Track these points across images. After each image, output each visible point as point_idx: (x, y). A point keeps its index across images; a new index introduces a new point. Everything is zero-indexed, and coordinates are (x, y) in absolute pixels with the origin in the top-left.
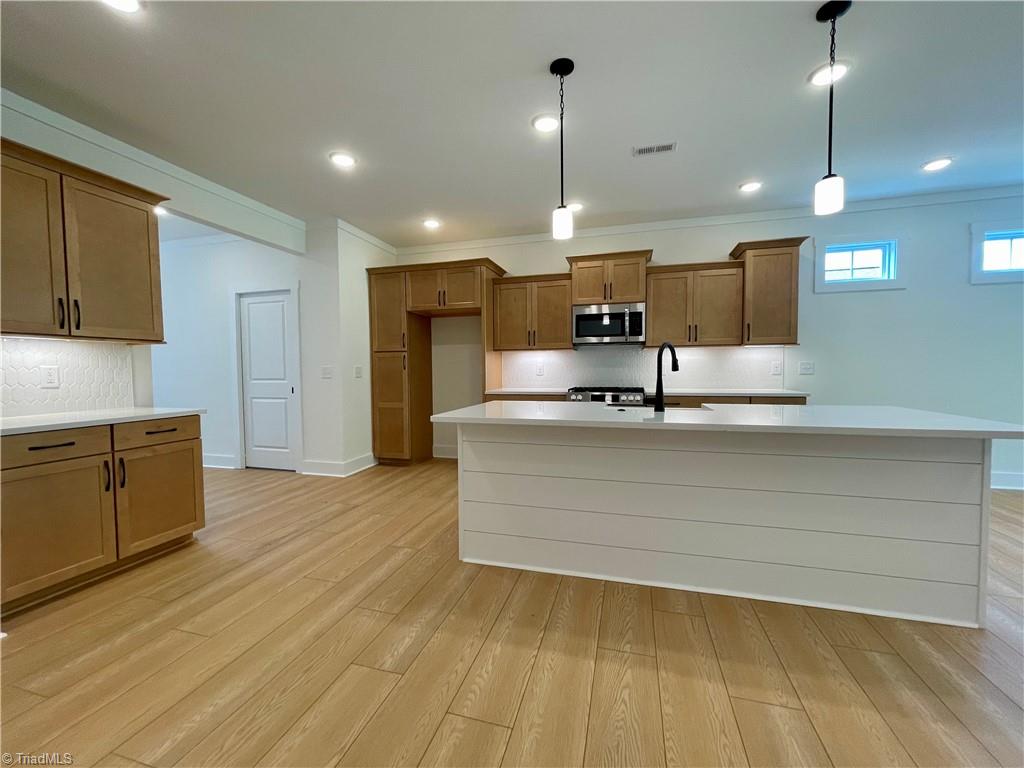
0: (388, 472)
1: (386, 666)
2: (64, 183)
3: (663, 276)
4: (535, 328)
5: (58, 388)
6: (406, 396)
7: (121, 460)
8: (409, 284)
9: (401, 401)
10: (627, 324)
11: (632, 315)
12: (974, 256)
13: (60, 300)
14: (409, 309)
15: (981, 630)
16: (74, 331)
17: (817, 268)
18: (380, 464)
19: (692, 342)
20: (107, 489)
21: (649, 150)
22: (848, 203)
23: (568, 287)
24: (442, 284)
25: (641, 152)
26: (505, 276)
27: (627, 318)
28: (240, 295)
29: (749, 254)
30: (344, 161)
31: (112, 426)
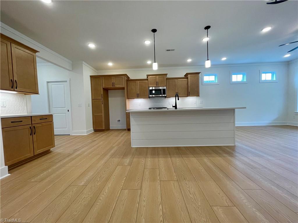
0: (99, 133)
1: (126, 164)
2: (11, 45)
3: (170, 80)
4: (139, 93)
5: (5, 107)
6: (103, 112)
7: (34, 127)
8: (103, 81)
9: (102, 113)
10: (162, 92)
12: (230, 78)
13: (11, 80)
14: (103, 87)
15: (235, 146)
16: (15, 89)
17: (202, 79)
18: (95, 131)
20: (31, 135)
21: (169, 50)
22: (211, 65)
23: (147, 83)
24: (113, 80)
25: (167, 50)
26: (129, 79)
27: (162, 90)
28: (48, 82)
29: (189, 75)
30: (92, 46)
31: (31, 116)
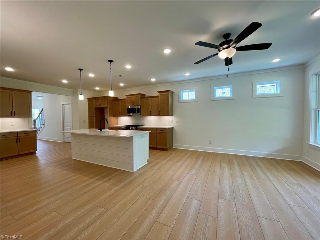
2: (13, 92)
3: (144, 99)
4: (120, 111)
5: (14, 125)
7: (19, 138)
8: (95, 102)
10: (136, 110)
11: (137, 108)
12: (212, 93)
13: (11, 111)
14: (95, 107)
16: (14, 116)
17: (179, 96)
19: (150, 115)
20: (16, 142)
23: (126, 102)
24: (100, 101)
28: (63, 105)
29: (159, 93)
31: (17, 132)
